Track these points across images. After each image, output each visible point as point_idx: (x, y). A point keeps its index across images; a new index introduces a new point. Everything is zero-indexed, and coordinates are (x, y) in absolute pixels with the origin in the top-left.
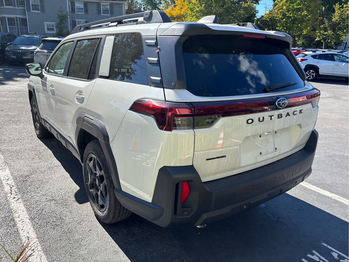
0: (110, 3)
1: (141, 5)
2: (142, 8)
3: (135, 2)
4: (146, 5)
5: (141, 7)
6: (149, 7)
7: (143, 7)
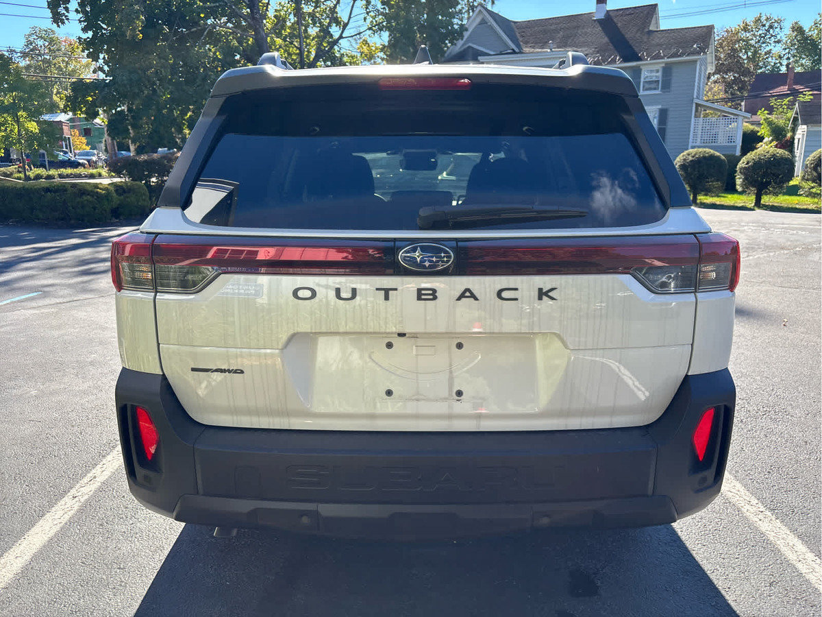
0: (663, 65)
1: (780, 57)
2: (781, 65)
3: (763, 53)
4: (794, 56)
5: (780, 63)
6: (804, 61)
7: (785, 62)
